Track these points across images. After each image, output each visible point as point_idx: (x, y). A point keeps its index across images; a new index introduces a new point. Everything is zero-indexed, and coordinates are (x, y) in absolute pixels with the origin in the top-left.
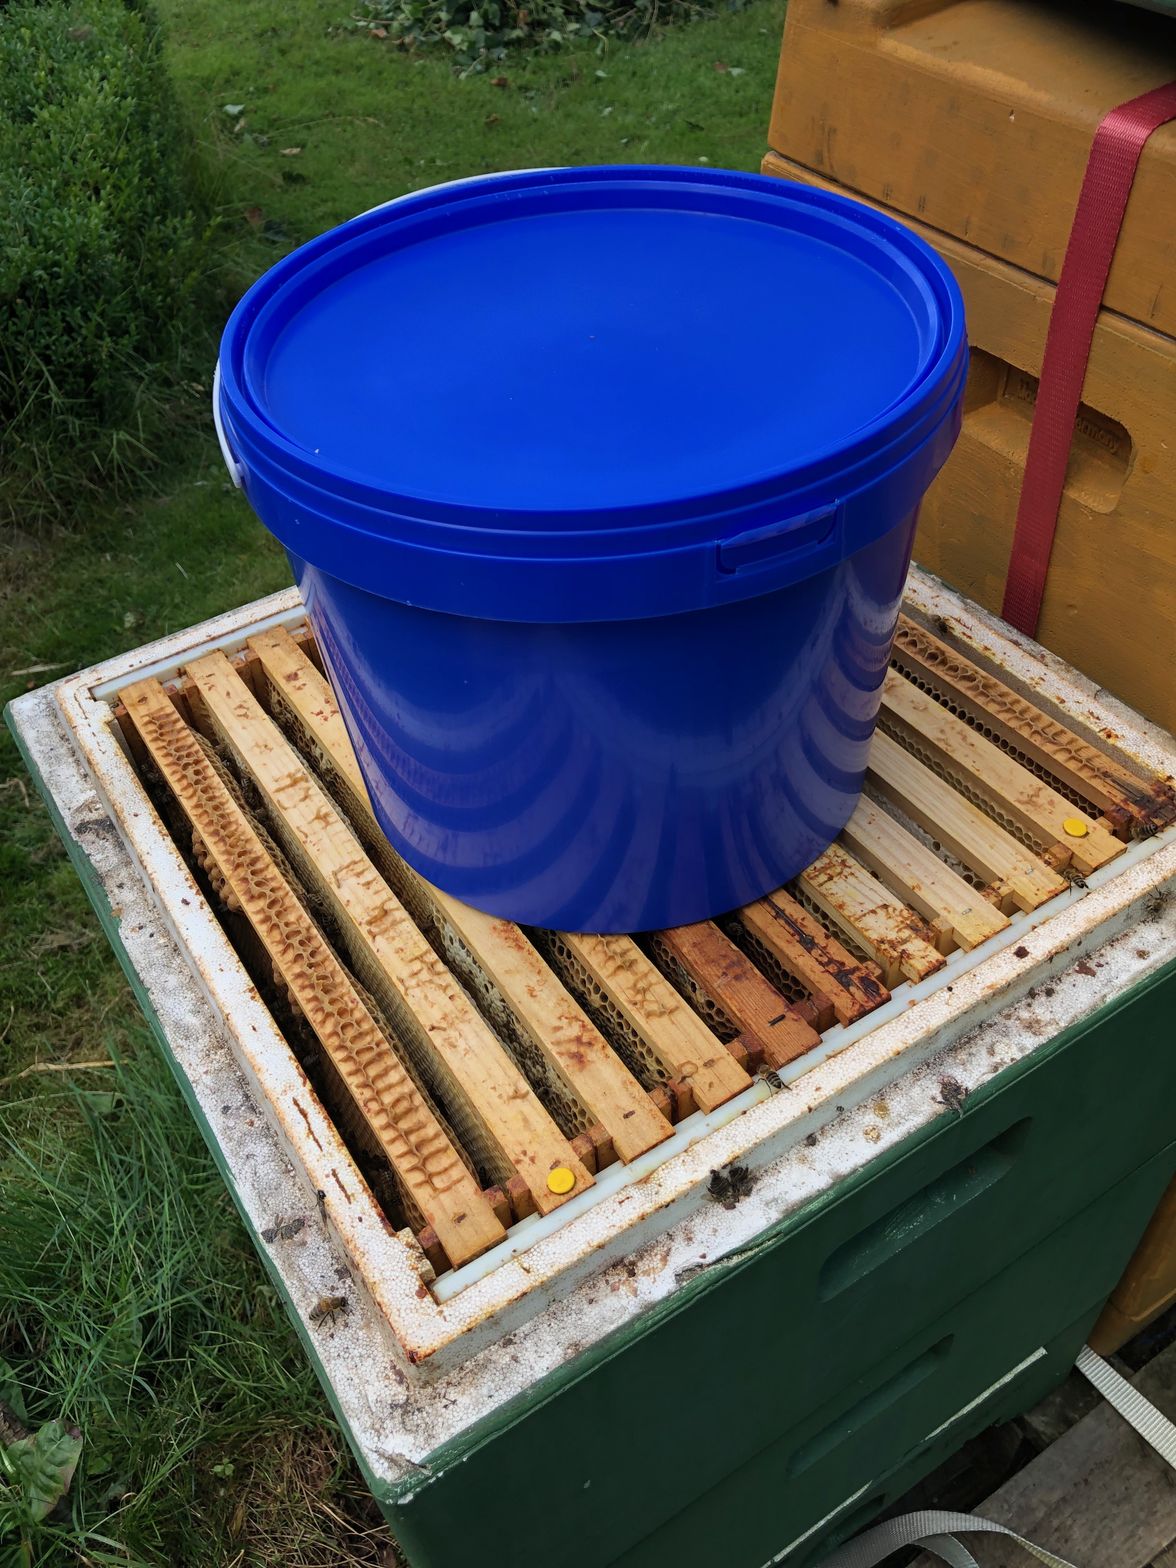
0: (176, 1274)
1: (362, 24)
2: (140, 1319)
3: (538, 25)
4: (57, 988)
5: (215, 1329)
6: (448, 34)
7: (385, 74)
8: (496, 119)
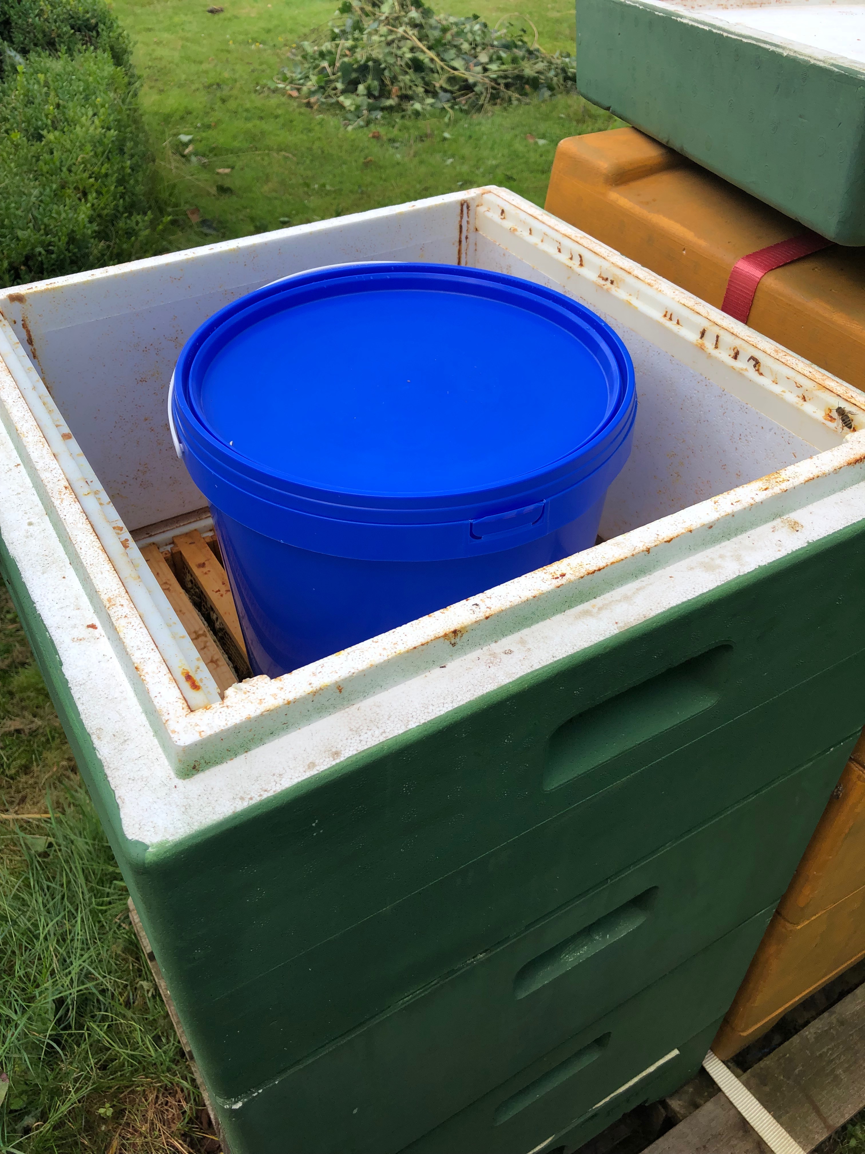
0: (81, 970)
1: (281, 86)
2: (53, 1000)
3: (406, 98)
4: (11, 760)
5: (106, 1011)
6: (341, 99)
7: (294, 123)
8: (371, 161)
